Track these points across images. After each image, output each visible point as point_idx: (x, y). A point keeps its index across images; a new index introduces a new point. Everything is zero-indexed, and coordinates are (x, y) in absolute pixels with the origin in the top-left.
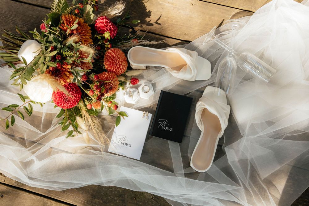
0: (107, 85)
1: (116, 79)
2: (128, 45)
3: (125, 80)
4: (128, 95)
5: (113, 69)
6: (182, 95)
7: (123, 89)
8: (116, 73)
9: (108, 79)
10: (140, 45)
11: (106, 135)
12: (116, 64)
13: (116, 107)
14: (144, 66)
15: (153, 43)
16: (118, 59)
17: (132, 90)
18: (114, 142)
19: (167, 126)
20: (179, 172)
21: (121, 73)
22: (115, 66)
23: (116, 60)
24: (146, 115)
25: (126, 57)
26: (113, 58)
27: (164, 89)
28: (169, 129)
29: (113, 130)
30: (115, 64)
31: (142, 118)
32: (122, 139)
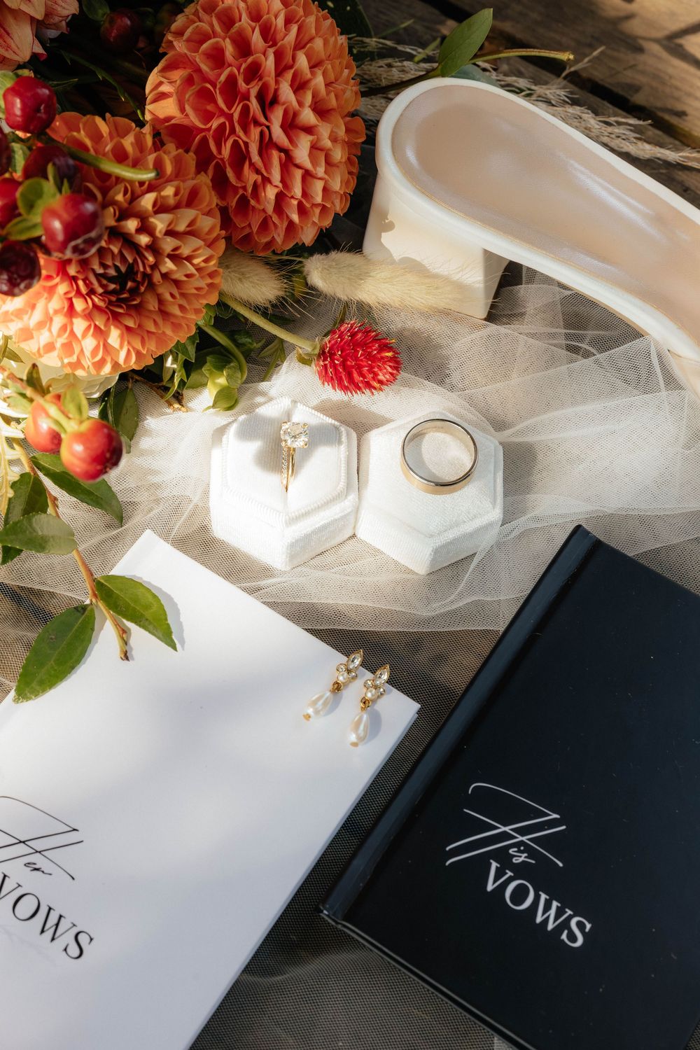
4: (254, 446)
5: (220, 135)
7: (228, 400)
14: (489, 257)
19: (538, 874)
24: (355, 692)
28: (548, 915)
31: (310, 711)
32: (22, 849)
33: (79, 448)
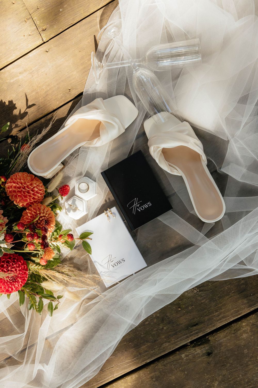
0: (39, 223)
1: (42, 208)
2: (20, 159)
3: (53, 199)
4: (72, 211)
5: (30, 200)
6: (126, 157)
7: (60, 209)
8: (36, 201)
9: (35, 216)
10: (34, 146)
11: (89, 274)
12: (28, 192)
13: (70, 237)
14: (59, 165)
15: (44, 132)
16: (25, 185)
17: (70, 202)
18: (104, 272)
19: (141, 205)
20: (199, 239)
21: (42, 197)
22: (29, 196)
23: (24, 188)
24: (109, 214)
25: (31, 175)
26: (19, 190)
27: (102, 169)
28: (146, 206)
29: (91, 261)
30: (27, 194)
31: (109, 221)
32: (109, 262)
33: (70, 239)
